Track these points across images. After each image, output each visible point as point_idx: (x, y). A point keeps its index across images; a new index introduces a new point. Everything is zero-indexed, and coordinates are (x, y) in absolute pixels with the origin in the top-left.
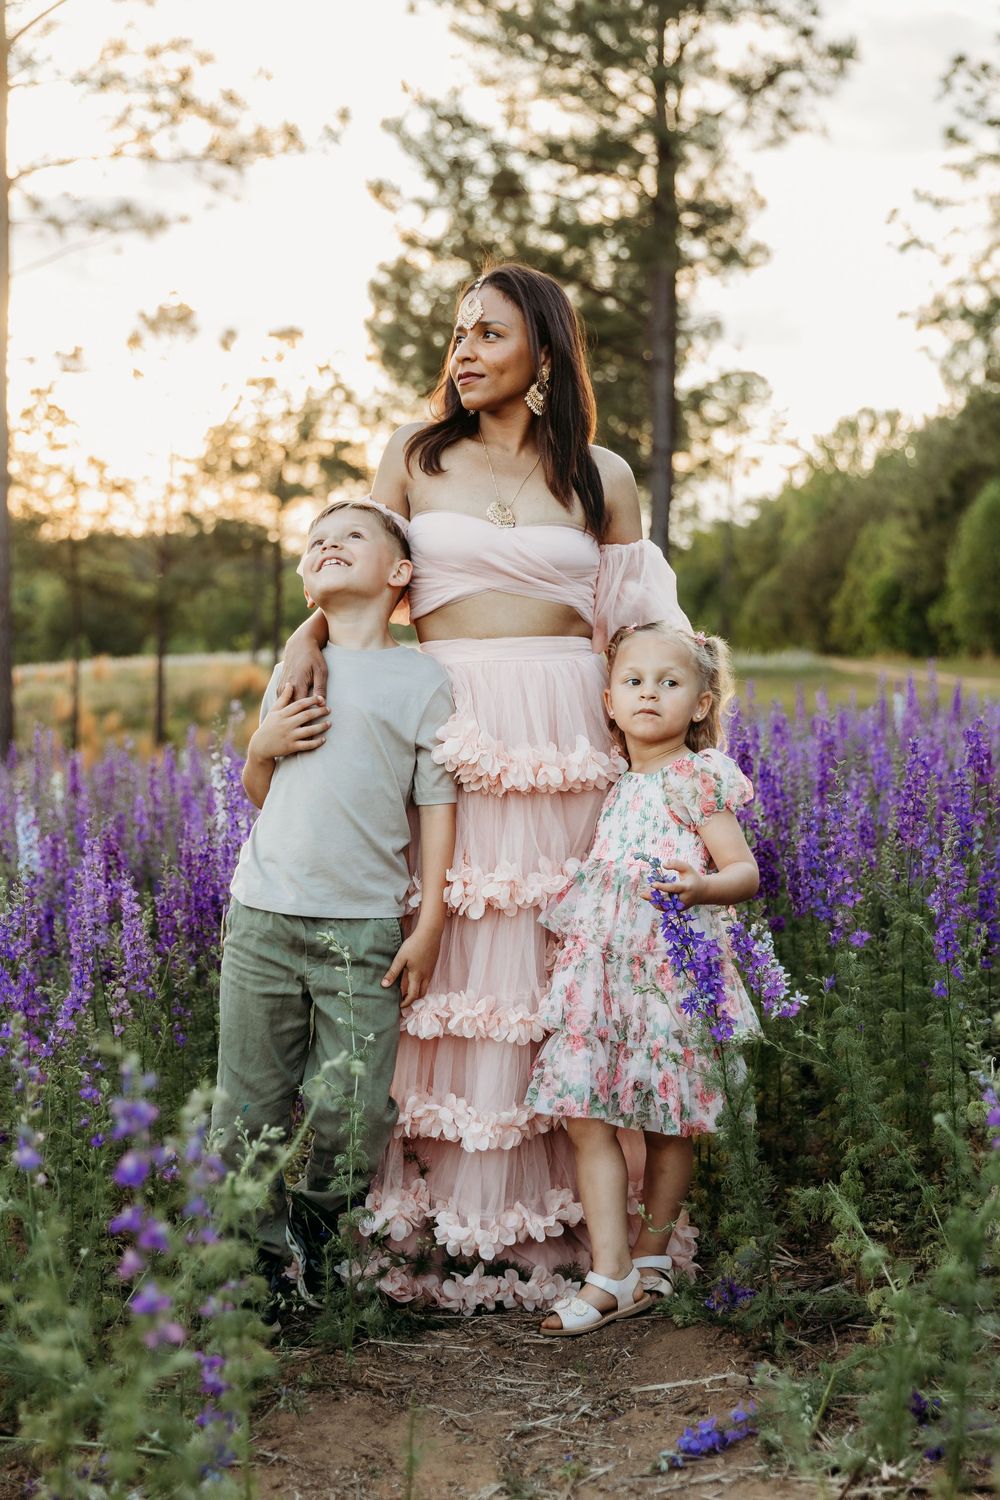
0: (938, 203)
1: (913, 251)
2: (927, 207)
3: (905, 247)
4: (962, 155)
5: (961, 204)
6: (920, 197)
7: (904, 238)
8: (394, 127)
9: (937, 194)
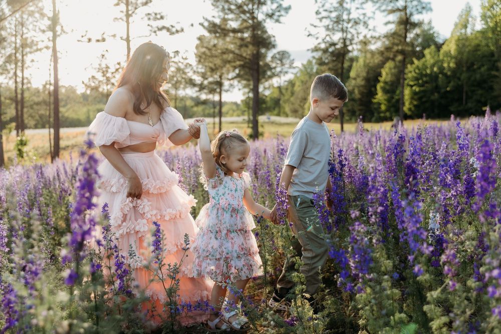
0: (315, 26)
1: (310, 37)
2: (313, 27)
3: (309, 36)
4: (320, 16)
5: (319, 27)
6: (312, 25)
7: (308, 34)
8: (201, 24)
9: (315, 25)
